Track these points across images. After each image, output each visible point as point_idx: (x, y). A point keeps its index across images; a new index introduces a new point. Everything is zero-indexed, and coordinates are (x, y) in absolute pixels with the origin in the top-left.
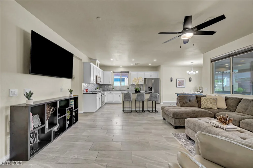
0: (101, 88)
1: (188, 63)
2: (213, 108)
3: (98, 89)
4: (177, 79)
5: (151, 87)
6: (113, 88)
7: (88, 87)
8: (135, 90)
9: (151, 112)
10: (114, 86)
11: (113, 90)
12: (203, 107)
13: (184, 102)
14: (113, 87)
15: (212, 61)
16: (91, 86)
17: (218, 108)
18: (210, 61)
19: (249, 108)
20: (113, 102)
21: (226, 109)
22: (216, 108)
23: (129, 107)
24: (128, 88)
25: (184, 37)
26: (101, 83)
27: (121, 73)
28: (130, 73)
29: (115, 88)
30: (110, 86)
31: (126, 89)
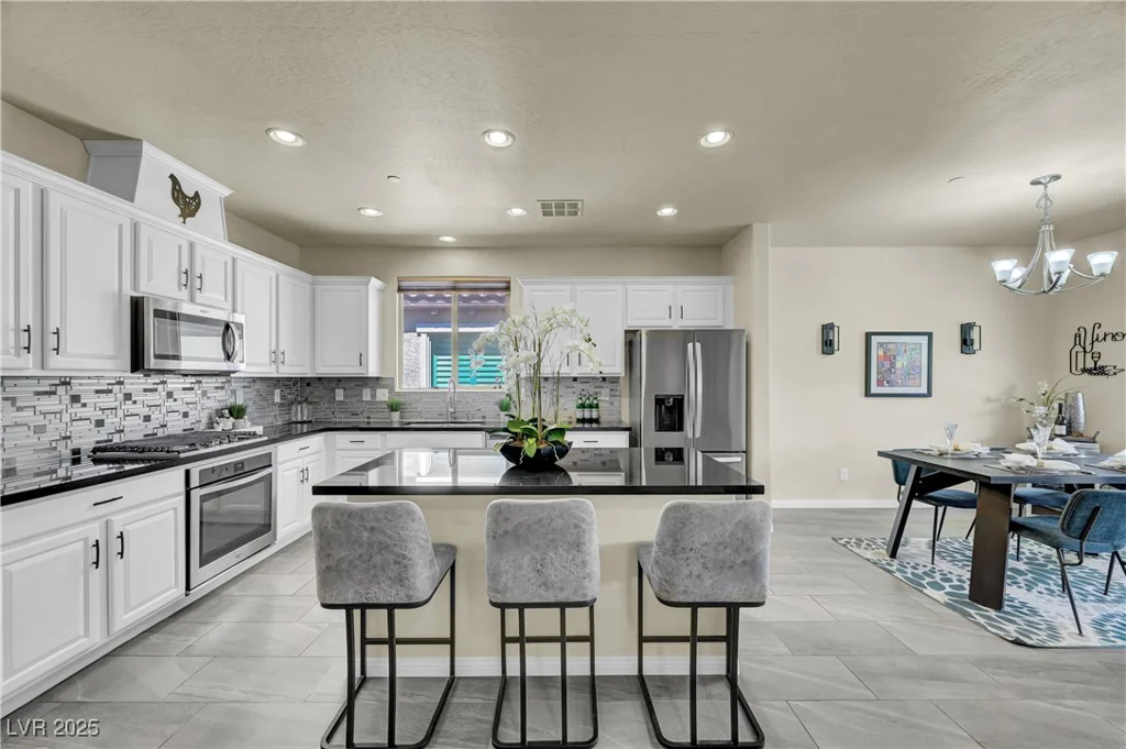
4: (869, 335)
5: (680, 402)
6: (395, 408)
14: (396, 400)
24: (505, 407)
27: (454, 289)
28: (521, 292)
29: (410, 403)
30: (369, 391)
31: (489, 411)
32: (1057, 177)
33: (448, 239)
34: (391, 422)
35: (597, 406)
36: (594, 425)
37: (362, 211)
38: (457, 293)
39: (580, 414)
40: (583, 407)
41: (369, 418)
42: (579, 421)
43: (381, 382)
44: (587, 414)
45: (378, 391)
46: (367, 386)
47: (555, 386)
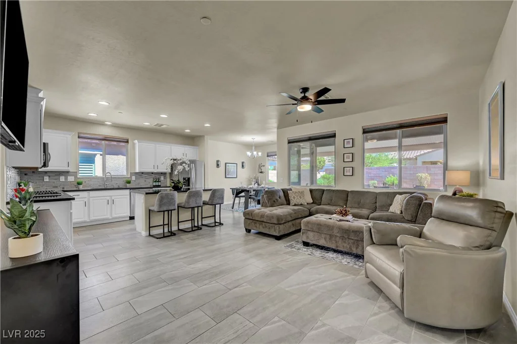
1: (248, 138)
2: (303, 203)
4: (226, 163)
5: (189, 179)
6: (79, 184)
8: (173, 184)
9: (213, 227)
10: (79, 175)
11: (81, 187)
12: (293, 204)
13: (274, 199)
14: (79, 181)
15: (290, 142)
17: (308, 202)
18: (287, 142)
19: (333, 199)
20: (85, 222)
21: (312, 203)
22: (306, 204)
23: (164, 225)
24: (129, 182)
25: (302, 108)
27: (105, 140)
28: (134, 144)
29: (85, 182)
30: (63, 177)
31: (121, 184)
33: (108, 123)
34: (79, 189)
35: (160, 182)
37: (89, 114)
38: (106, 142)
39: (154, 184)
40: (156, 181)
41: (63, 188)
42: (154, 186)
43: (70, 174)
44: (157, 184)
45: (68, 177)
46: (62, 175)
47: (146, 175)
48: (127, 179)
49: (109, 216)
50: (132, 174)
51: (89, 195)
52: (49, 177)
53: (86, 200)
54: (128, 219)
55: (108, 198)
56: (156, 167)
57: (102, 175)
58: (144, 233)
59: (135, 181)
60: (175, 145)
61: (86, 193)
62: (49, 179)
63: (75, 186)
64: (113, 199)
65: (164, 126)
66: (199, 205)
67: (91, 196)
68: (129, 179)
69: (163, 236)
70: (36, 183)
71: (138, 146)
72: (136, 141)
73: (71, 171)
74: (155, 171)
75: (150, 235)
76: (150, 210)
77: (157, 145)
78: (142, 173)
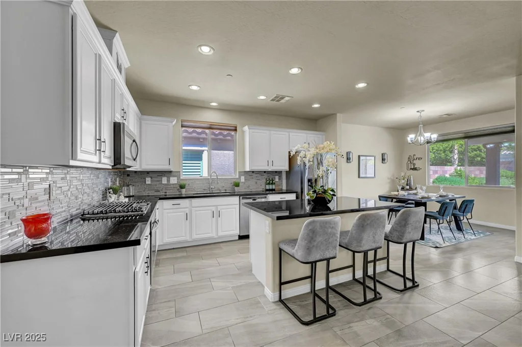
0: (128, 186)
3: (115, 192)
4: (359, 156)
6: (182, 187)
7: (55, 192)
11: (184, 192)
16: (75, 182)
26: (136, 167)
27: (210, 128)
28: (243, 132)
29: (189, 185)
30: (166, 178)
31: (228, 187)
32: (424, 111)
33: (214, 104)
34: (181, 194)
35: (274, 184)
36: (274, 192)
37: (190, 87)
38: (212, 130)
39: (268, 187)
40: (269, 184)
41: (166, 193)
42: (267, 190)
43: (172, 174)
44: (271, 187)
45: (171, 178)
46: (164, 176)
47: (257, 175)
48: (234, 180)
49: (214, 235)
50: (241, 173)
51: (191, 204)
52: (151, 178)
53: (187, 210)
54: (237, 238)
55: (214, 209)
56: (270, 163)
57: (207, 176)
58: (270, 294)
59: (244, 183)
60: (295, 131)
61: (187, 201)
62: (151, 181)
63: (178, 190)
64: (219, 210)
65: (287, 98)
66: (378, 245)
67: (193, 205)
68: (237, 181)
69: (312, 318)
70: (138, 186)
71: (248, 134)
72: (246, 128)
73: (173, 170)
74: (270, 169)
75: (281, 301)
76: (281, 250)
77: (272, 132)
78: (253, 172)
